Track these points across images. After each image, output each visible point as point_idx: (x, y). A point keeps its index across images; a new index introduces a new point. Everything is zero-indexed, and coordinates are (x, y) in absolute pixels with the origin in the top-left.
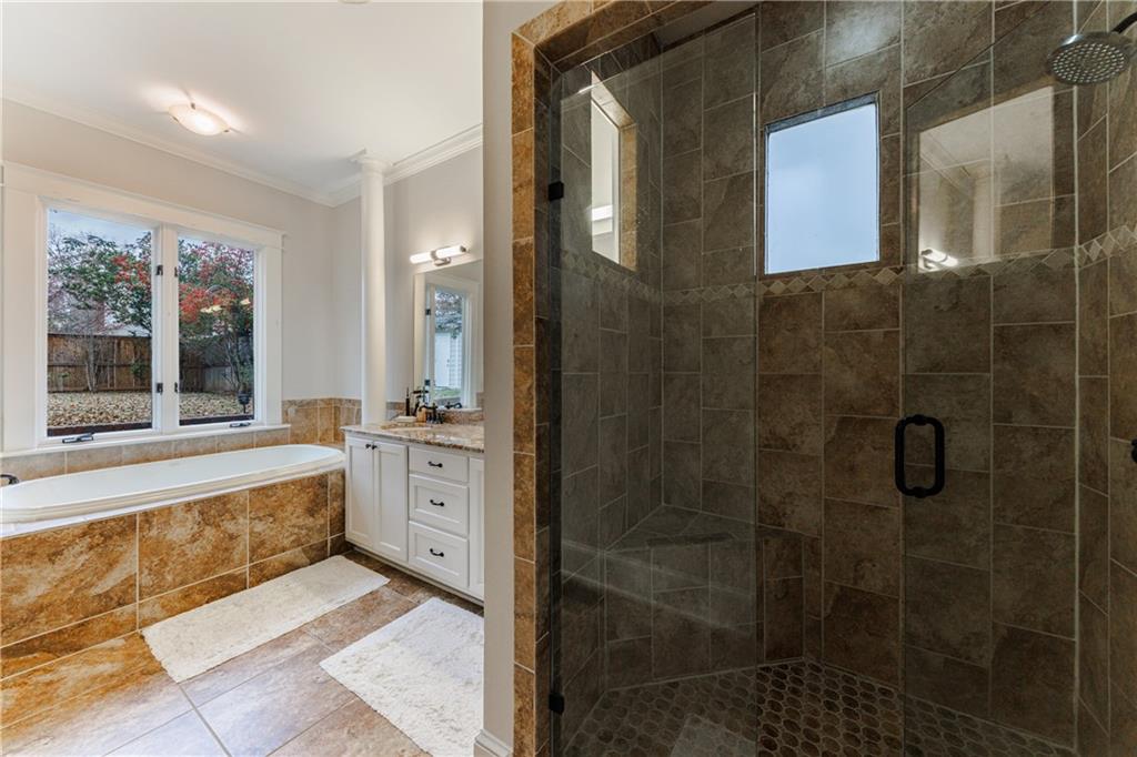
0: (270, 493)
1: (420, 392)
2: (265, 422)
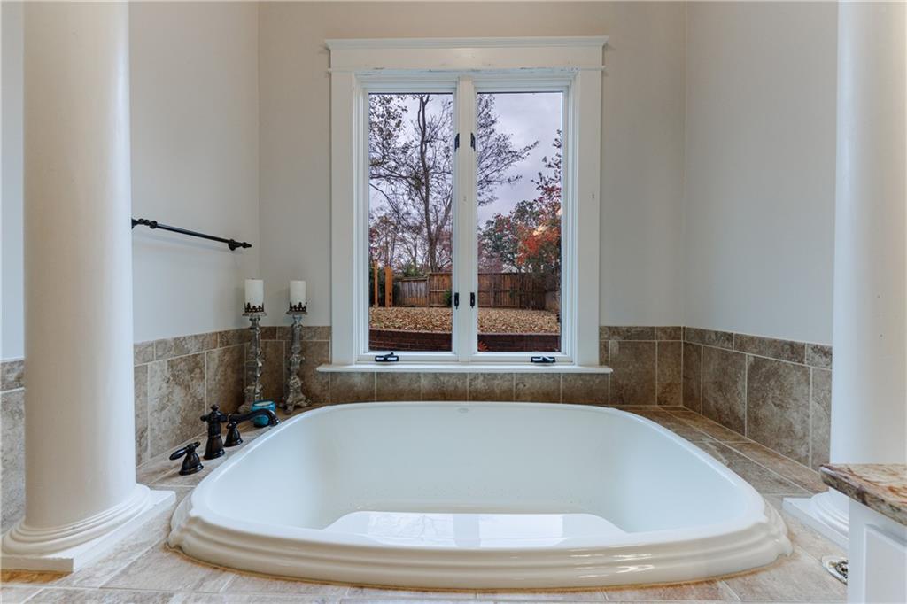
2: (576, 361)
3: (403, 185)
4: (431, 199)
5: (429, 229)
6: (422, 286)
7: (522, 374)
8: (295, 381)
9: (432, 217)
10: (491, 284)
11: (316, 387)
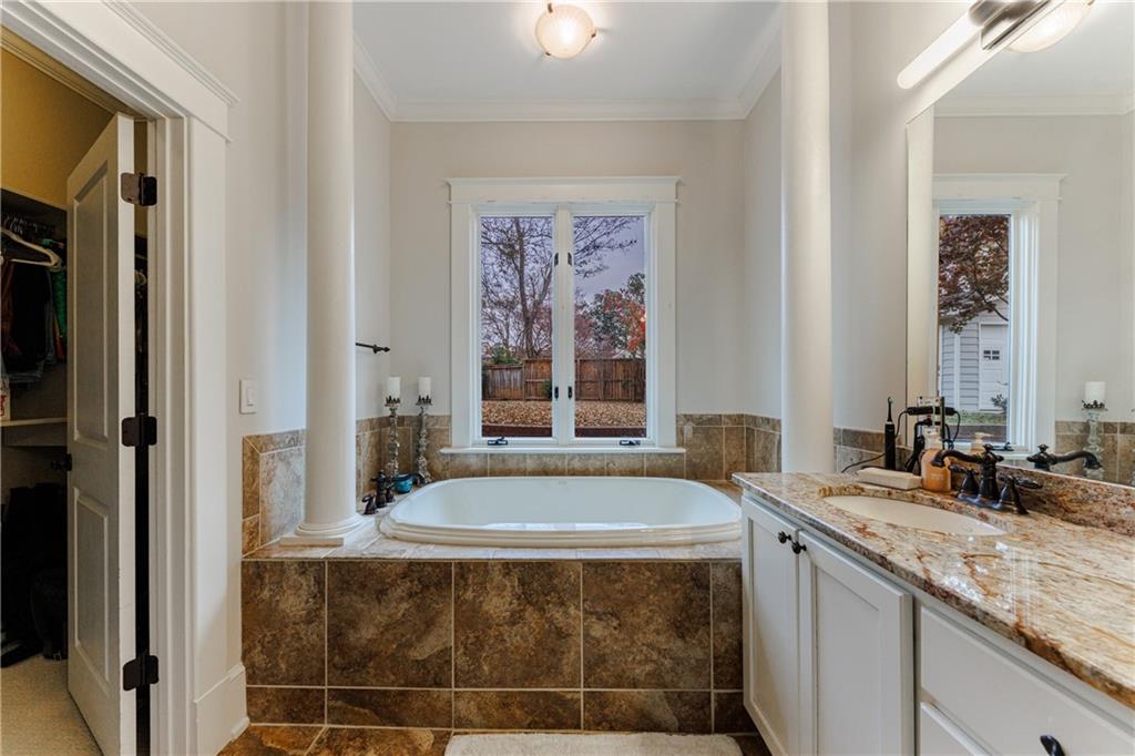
0: (613, 577)
1: (927, 410)
2: (657, 442)
3: (492, 253)
4: (527, 270)
5: (524, 305)
6: (517, 375)
7: (612, 454)
8: (423, 461)
9: (528, 290)
10: (599, 373)
11: (438, 466)
